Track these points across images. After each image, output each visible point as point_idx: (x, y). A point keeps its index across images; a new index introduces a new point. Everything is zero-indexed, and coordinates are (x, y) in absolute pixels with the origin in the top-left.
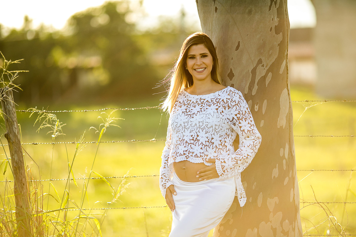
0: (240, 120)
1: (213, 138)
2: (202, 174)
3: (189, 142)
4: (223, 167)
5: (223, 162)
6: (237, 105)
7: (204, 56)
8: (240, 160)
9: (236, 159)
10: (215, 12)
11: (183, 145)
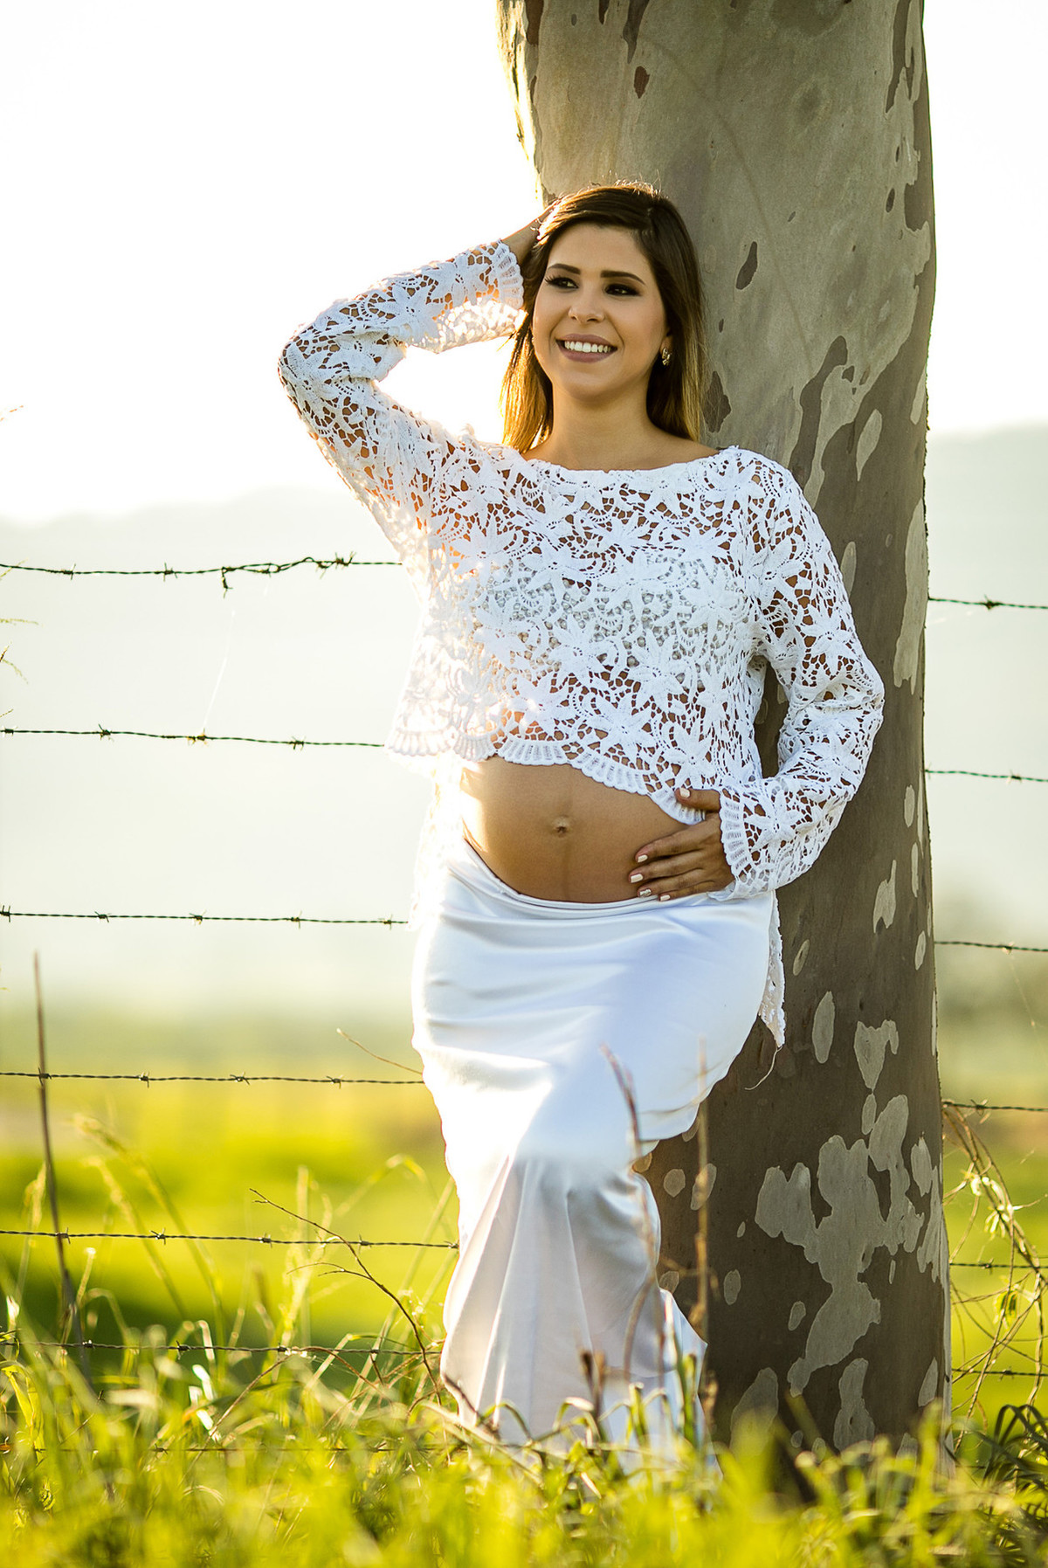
0: (810, 606)
1: (637, 664)
2: (659, 868)
3: (585, 681)
4: (753, 833)
5: (753, 810)
6: (799, 532)
8: (822, 805)
9: (804, 800)
10: (632, 93)
11: (554, 690)
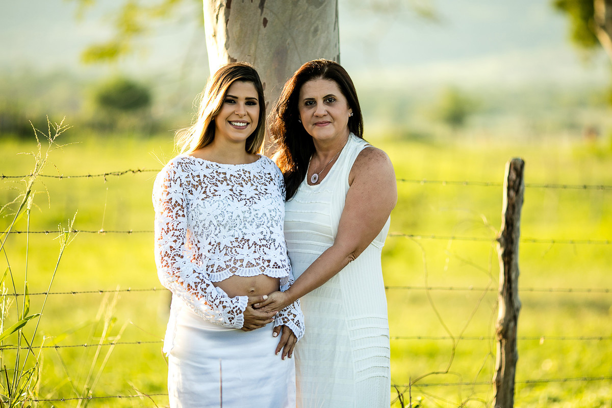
1: (273, 233)
7: (249, 102)
10: (262, 26)
11: (249, 248)
